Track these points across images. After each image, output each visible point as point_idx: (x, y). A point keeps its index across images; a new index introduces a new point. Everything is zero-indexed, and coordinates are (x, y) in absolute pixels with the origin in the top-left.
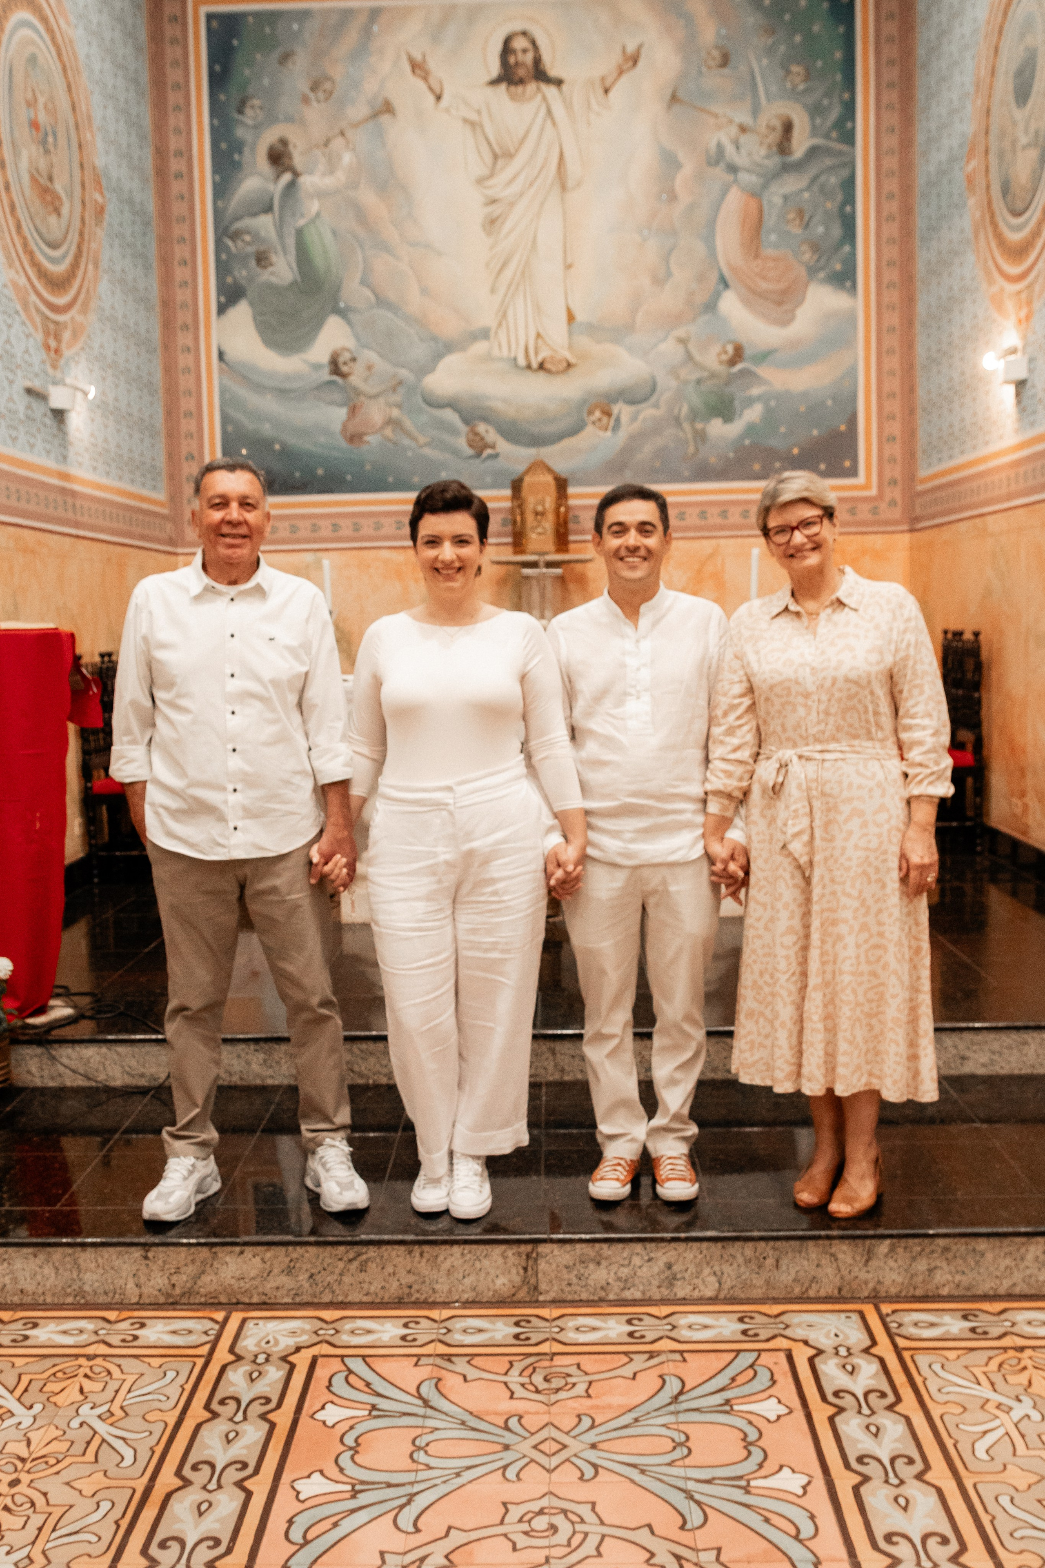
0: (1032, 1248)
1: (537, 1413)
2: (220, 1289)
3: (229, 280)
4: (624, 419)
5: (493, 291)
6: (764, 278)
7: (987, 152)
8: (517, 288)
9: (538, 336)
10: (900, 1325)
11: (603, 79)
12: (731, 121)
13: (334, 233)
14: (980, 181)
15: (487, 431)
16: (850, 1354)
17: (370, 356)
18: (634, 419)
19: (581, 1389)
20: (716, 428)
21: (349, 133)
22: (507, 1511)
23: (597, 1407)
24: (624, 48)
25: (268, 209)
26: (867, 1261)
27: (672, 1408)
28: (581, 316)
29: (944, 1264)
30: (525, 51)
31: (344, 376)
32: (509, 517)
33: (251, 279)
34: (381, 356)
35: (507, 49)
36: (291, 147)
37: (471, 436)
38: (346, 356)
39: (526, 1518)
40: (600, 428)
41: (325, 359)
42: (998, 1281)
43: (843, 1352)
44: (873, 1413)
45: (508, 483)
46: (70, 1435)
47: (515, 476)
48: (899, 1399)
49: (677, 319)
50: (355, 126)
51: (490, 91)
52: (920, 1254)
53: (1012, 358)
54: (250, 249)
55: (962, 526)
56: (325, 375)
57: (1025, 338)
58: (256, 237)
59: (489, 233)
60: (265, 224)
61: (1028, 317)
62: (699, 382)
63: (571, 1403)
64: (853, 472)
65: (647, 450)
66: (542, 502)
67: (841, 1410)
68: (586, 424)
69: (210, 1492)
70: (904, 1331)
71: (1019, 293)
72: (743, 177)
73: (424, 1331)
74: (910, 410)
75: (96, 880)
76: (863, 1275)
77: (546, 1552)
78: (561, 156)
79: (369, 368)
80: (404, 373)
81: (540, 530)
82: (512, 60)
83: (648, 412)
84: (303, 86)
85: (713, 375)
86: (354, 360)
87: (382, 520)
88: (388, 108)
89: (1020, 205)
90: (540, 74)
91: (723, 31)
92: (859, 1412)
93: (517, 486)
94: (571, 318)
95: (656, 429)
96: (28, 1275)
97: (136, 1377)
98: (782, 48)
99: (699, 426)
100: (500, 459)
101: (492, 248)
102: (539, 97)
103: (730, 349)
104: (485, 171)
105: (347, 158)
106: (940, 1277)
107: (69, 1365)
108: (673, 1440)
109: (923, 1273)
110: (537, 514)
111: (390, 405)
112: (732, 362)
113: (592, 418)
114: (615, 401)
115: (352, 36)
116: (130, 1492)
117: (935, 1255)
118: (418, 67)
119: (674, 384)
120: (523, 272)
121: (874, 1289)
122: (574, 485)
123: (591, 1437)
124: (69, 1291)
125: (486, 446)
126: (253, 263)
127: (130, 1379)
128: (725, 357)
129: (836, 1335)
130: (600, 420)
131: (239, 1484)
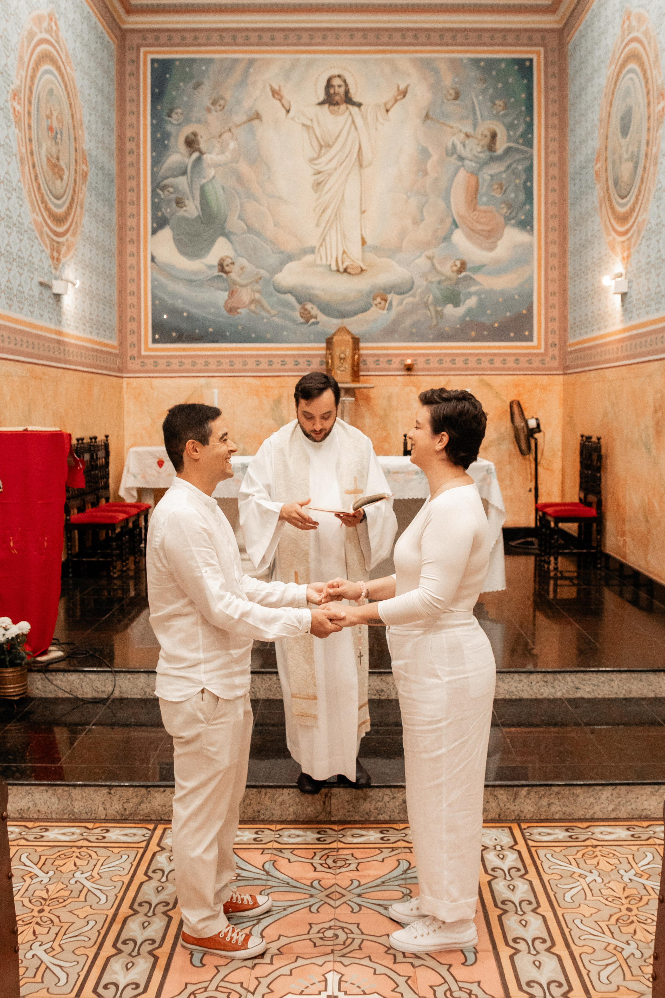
0: (605, 793)
1: (329, 879)
2: (152, 812)
3: (159, 214)
4: (395, 303)
5: (317, 225)
6: (479, 223)
7: (606, 160)
8: (331, 225)
9: (344, 252)
10: (531, 834)
11: (385, 104)
12: (461, 131)
13: (223, 188)
14: (603, 175)
15: (312, 308)
16: (502, 849)
17: (243, 261)
18: (400, 303)
19: (353, 866)
20: (449, 310)
21: (234, 130)
22: (311, 927)
23: (362, 876)
24: (398, 87)
25: (184, 173)
26: (515, 799)
27: (403, 876)
28: (369, 242)
29: (556, 801)
30: (340, 86)
31: (227, 273)
32: (324, 360)
33: (172, 214)
34: (250, 262)
35: (329, 85)
36: (199, 137)
37: (302, 311)
38: (228, 261)
39: (322, 931)
40: (380, 308)
41: (215, 262)
42: (586, 811)
43: (498, 848)
44: (512, 879)
45: (324, 340)
46: (70, 887)
47: (329, 336)
48: (527, 872)
49: (427, 245)
50: (238, 126)
51: (318, 108)
52: (544, 795)
53: (620, 279)
54: (173, 196)
55: (592, 374)
56: (216, 272)
57: (626, 268)
58: (176, 190)
59: (316, 192)
60: (182, 182)
61: (628, 257)
62: (439, 282)
63: (348, 874)
64: (530, 338)
65: (408, 322)
66: (344, 352)
67: (495, 877)
68: (371, 306)
69: (149, 917)
70: (532, 837)
71: (624, 242)
72: (467, 163)
73: (267, 835)
74: (564, 303)
75: (71, 575)
76: (512, 808)
77: (332, 948)
78: (360, 147)
79: (242, 268)
80: (263, 273)
81: (342, 369)
82: (332, 91)
83: (409, 299)
84: (208, 102)
85: (448, 279)
86: (233, 263)
87: (248, 360)
88: (258, 116)
89: (624, 193)
90: (348, 100)
91: (456, 80)
92: (505, 879)
93: (329, 342)
94: (364, 242)
95: (414, 309)
96: (42, 801)
97: (105, 858)
98: (491, 91)
99: (439, 309)
100: (319, 325)
101: (317, 200)
102: (347, 113)
103: (458, 264)
104: (316, 155)
105: (232, 145)
106: (554, 808)
107: (68, 851)
108: (403, 893)
109: (545, 806)
110: (341, 359)
111: (254, 291)
112: (459, 271)
113: (375, 302)
114: (390, 293)
115: (237, 74)
116: (105, 916)
117: (552, 796)
118: (276, 93)
119: (425, 283)
120: (336, 215)
121: (518, 815)
122: (363, 342)
123: (358, 891)
124: (66, 811)
125: (312, 317)
126: (174, 205)
127: (102, 859)
128: (455, 268)
129: (496, 840)
130: (380, 303)
131: (165, 913)
